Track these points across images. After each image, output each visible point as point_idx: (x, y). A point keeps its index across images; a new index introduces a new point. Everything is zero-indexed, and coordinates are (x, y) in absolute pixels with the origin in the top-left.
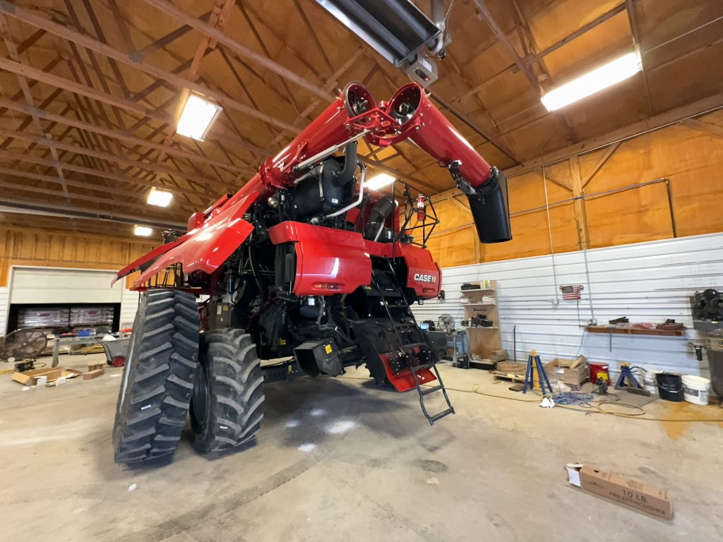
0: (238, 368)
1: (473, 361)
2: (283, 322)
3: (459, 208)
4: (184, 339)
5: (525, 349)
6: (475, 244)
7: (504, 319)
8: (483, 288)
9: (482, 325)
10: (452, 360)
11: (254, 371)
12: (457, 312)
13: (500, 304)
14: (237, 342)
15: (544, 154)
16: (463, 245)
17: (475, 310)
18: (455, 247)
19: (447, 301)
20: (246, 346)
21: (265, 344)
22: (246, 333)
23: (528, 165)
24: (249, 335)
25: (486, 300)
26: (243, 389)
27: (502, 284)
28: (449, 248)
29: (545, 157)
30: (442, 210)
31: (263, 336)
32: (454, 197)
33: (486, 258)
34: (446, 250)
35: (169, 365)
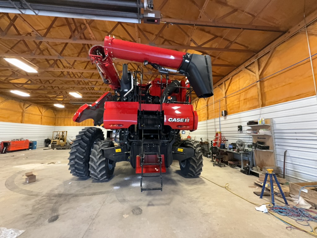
0: (97, 154)
1: (253, 171)
3: (249, 74)
4: (83, 142)
5: (294, 169)
6: (258, 95)
7: (279, 145)
8: (260, 123)
9: (259, 148)
10: (241, 167)
12: (248, 139)
13: (276, 134)
15: (306, 16)
16: (252, 97)
17: (258, 138)
18: (248, 98)
19: (244, 132)
23: (293, 31)
25: (262, 132)
26: (97, 161)
27: (276, 121)
28: (245, 99)
29: (307, 19)
30: (240, 78)
32: (246, 68)
33: (266, 104)
34: (243, 101)
35: (77, 150)
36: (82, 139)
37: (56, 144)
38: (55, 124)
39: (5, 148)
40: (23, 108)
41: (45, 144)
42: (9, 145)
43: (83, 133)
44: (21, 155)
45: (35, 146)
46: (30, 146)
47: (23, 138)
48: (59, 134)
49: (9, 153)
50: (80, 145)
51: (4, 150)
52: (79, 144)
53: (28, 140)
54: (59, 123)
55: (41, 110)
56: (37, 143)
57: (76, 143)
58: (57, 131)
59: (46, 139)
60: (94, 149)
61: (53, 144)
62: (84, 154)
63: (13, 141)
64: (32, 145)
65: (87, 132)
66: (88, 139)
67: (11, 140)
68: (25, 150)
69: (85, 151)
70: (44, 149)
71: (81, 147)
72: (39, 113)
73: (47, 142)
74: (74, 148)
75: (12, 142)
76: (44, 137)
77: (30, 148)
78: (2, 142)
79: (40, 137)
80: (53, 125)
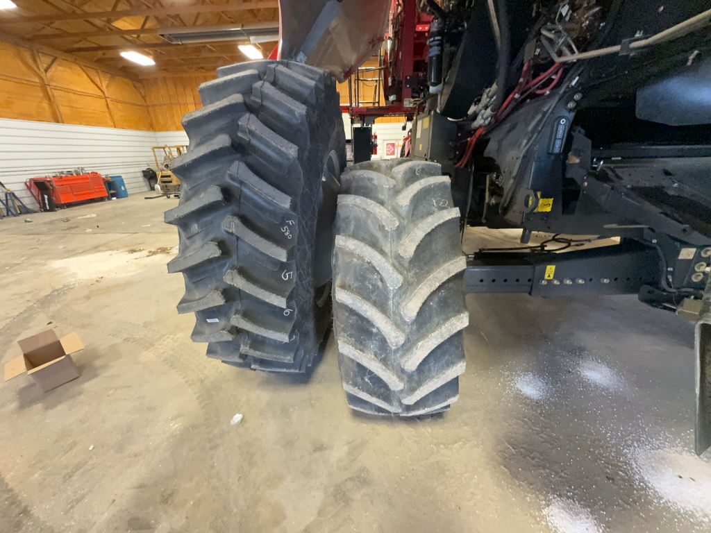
0: (393, 279)
2: (558, 147)
4: (253, 179)
11: (443, 292)
14: (405, 199)
20: (430, 213)
21: (493, 201)
22: (444, 174)
24: (447, 179)
26: (401, 340)
31: (492, 183)
35: (221, 244)
36: (239, 149)
37: (171, 182)
38: (152, 126)
39: (46, 197)
40: (37, 70)
41: (148, 183)
42: (53, 189)
43: (236, 98)
44: (89, 216)
45: (123, 188)
46: (110, 189)
47: (82, 169)
48: (170, 153)
49: (63, 210)
50: (233, 207)
51: (46, 202)
52: (227, 192)
53: (96, 173)
54: (161, 121)
55: (97, 80)
56: (125, 181)
57: (204, 188)
58: (163, 145)
59: (145, 169)
60: (354, 236)
61: (164, 182)
62: (285, 276)
63: (59, 178)
64: (112, 188)
65: (269, 89)
66: (292, 151)
67: (51, 175)
68: (102, 199)
69: (290, 255)
70: (146, 198)
71: (246, 221)
72: (91, 89)
73: (150, 176)
74: (195, 227)
75: (56, 179)
76: (138, 164)
77: (113, 195)
78: (31, 180)
79: (129, 165)
80: (148, 130)
